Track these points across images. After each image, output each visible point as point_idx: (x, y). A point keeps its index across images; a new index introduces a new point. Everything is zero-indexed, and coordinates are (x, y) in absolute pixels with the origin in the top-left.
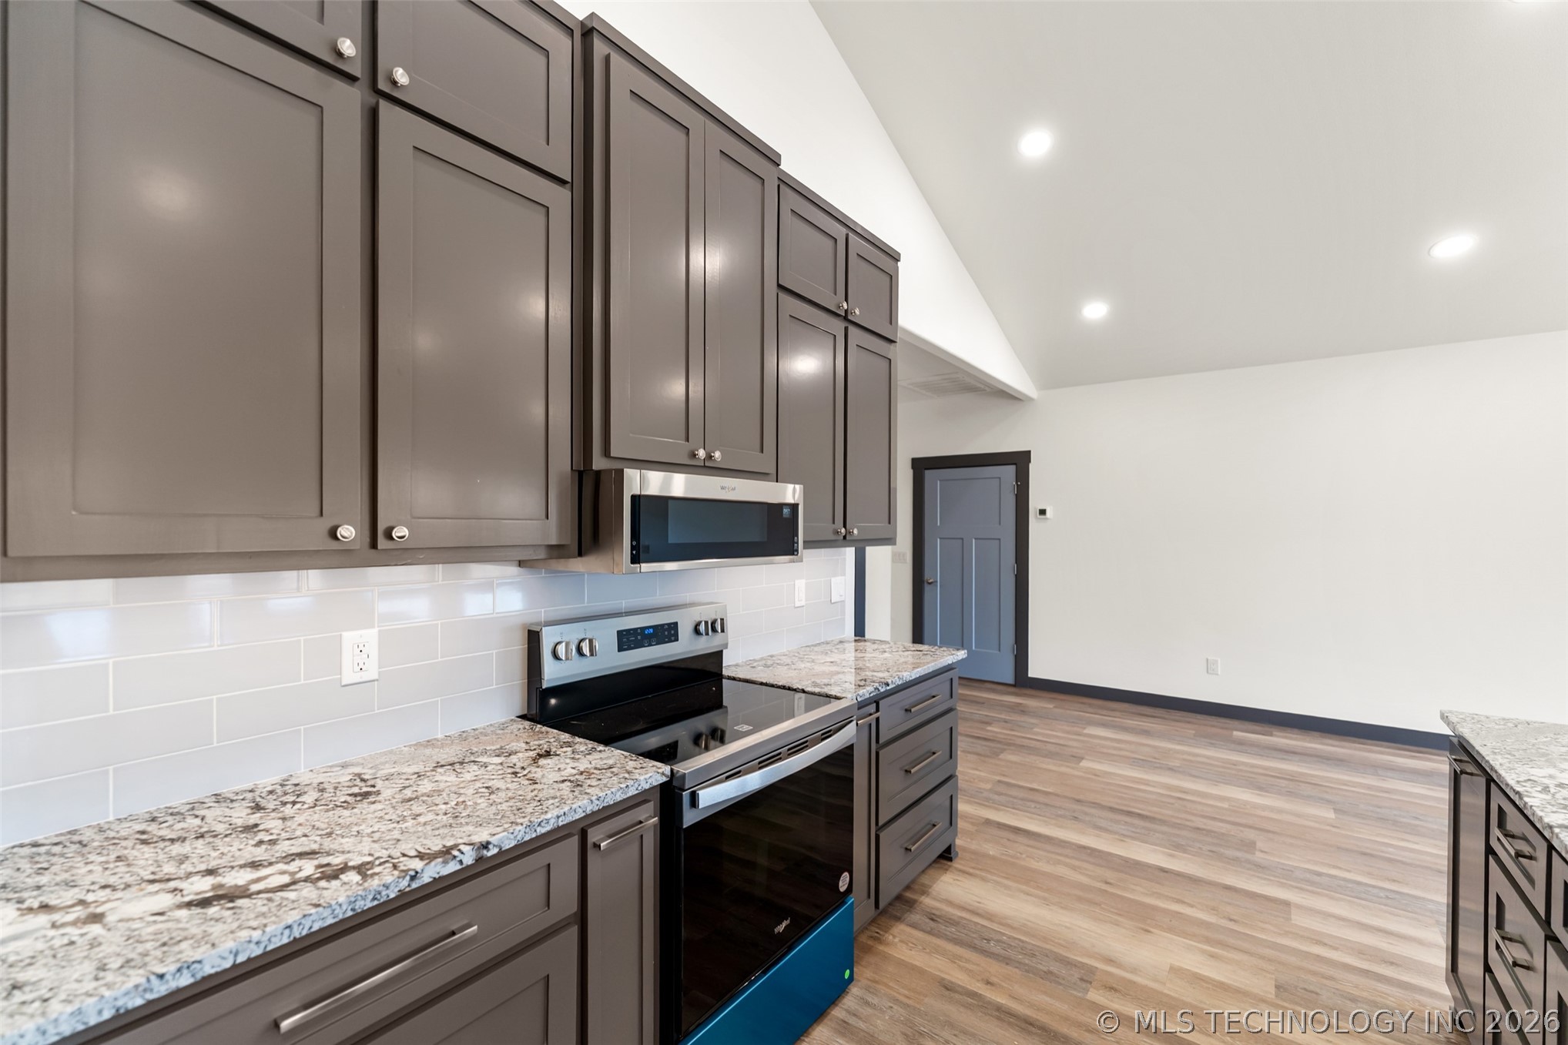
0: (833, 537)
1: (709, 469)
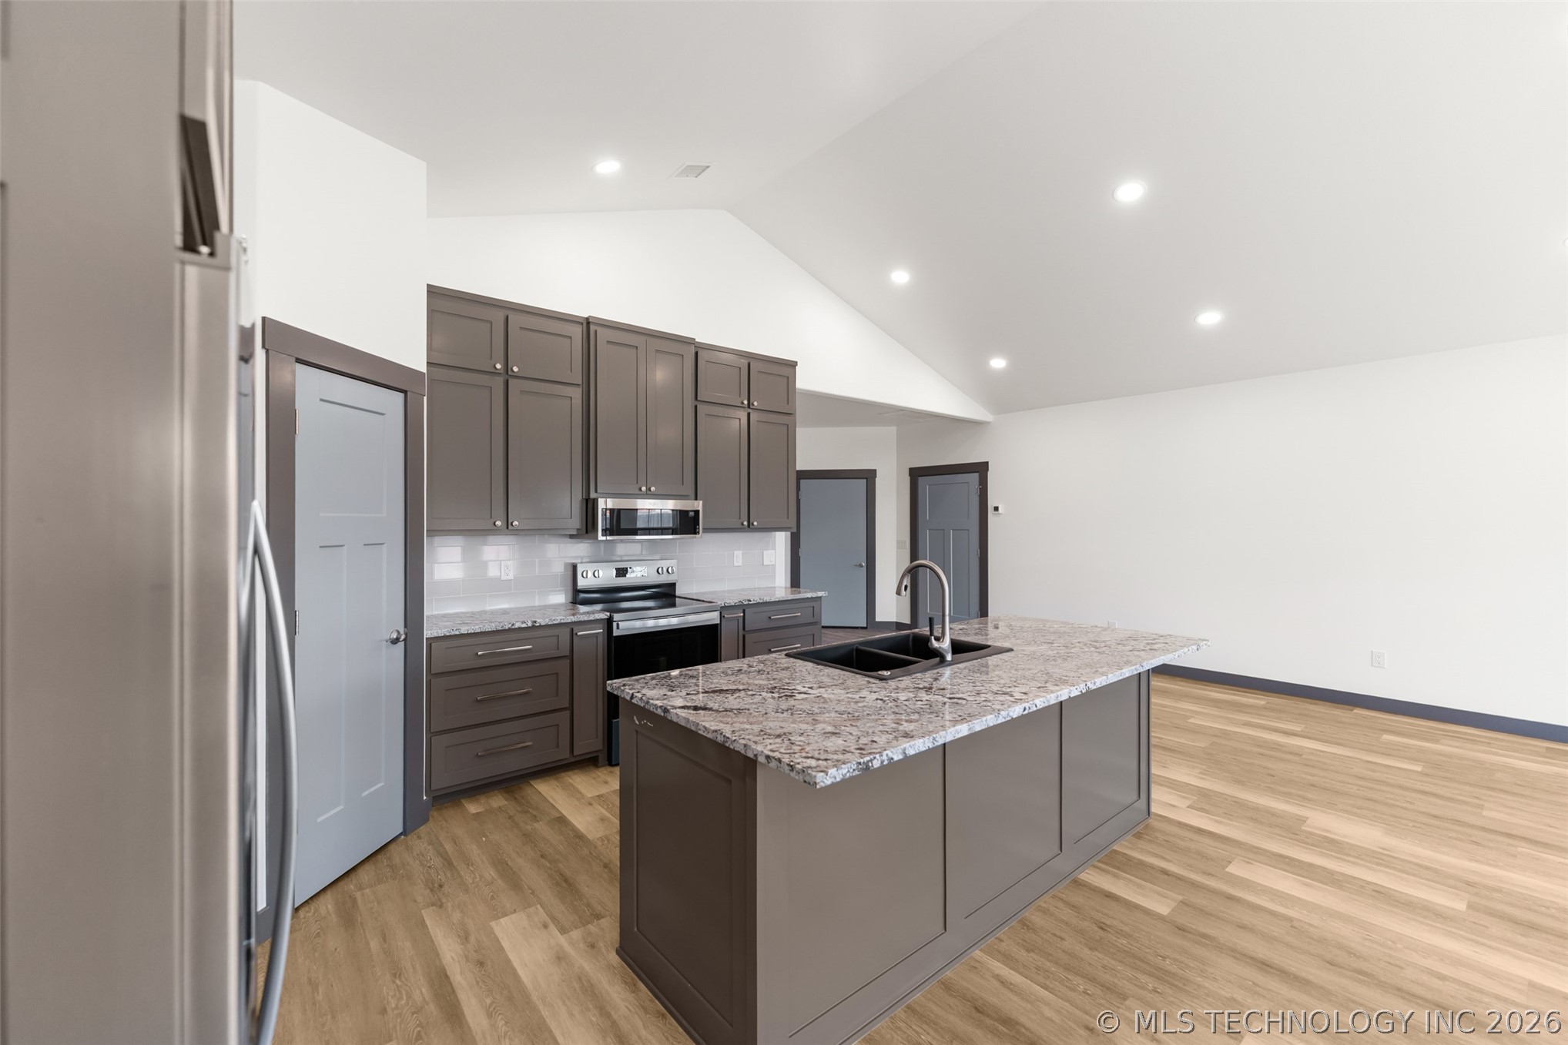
0: (740, 526)
1: (649, 495)
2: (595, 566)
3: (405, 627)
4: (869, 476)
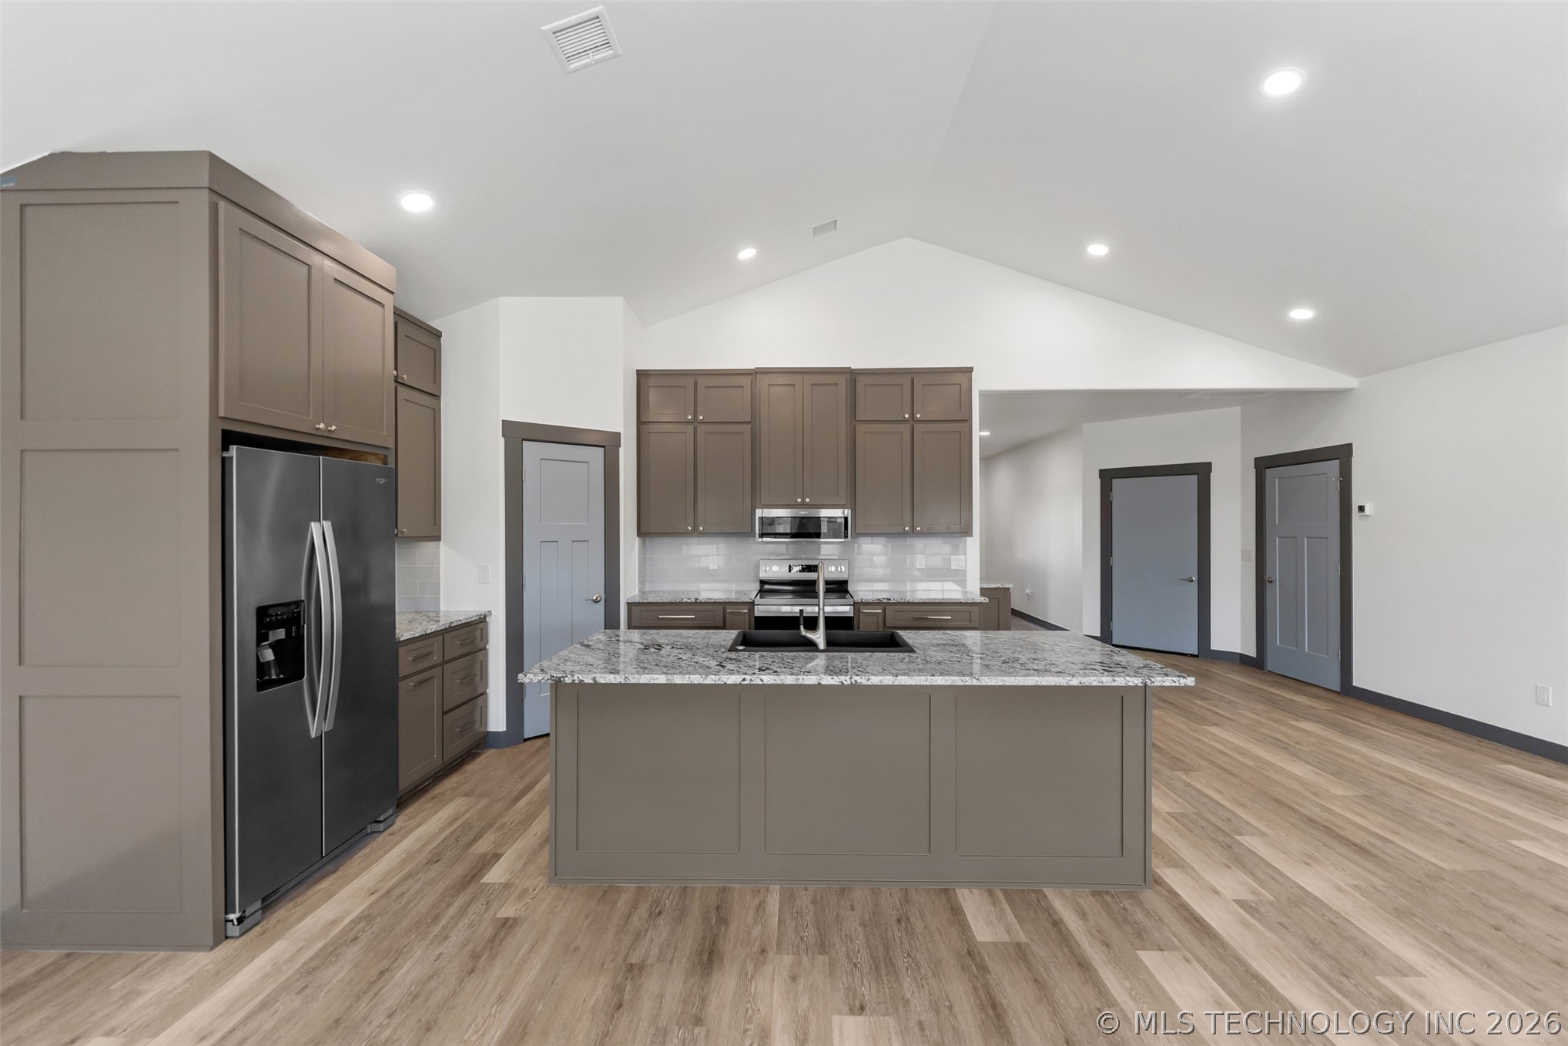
0: (902, 531)
1: (804, 505)
3: (605, 593)
4: (1202, 472)
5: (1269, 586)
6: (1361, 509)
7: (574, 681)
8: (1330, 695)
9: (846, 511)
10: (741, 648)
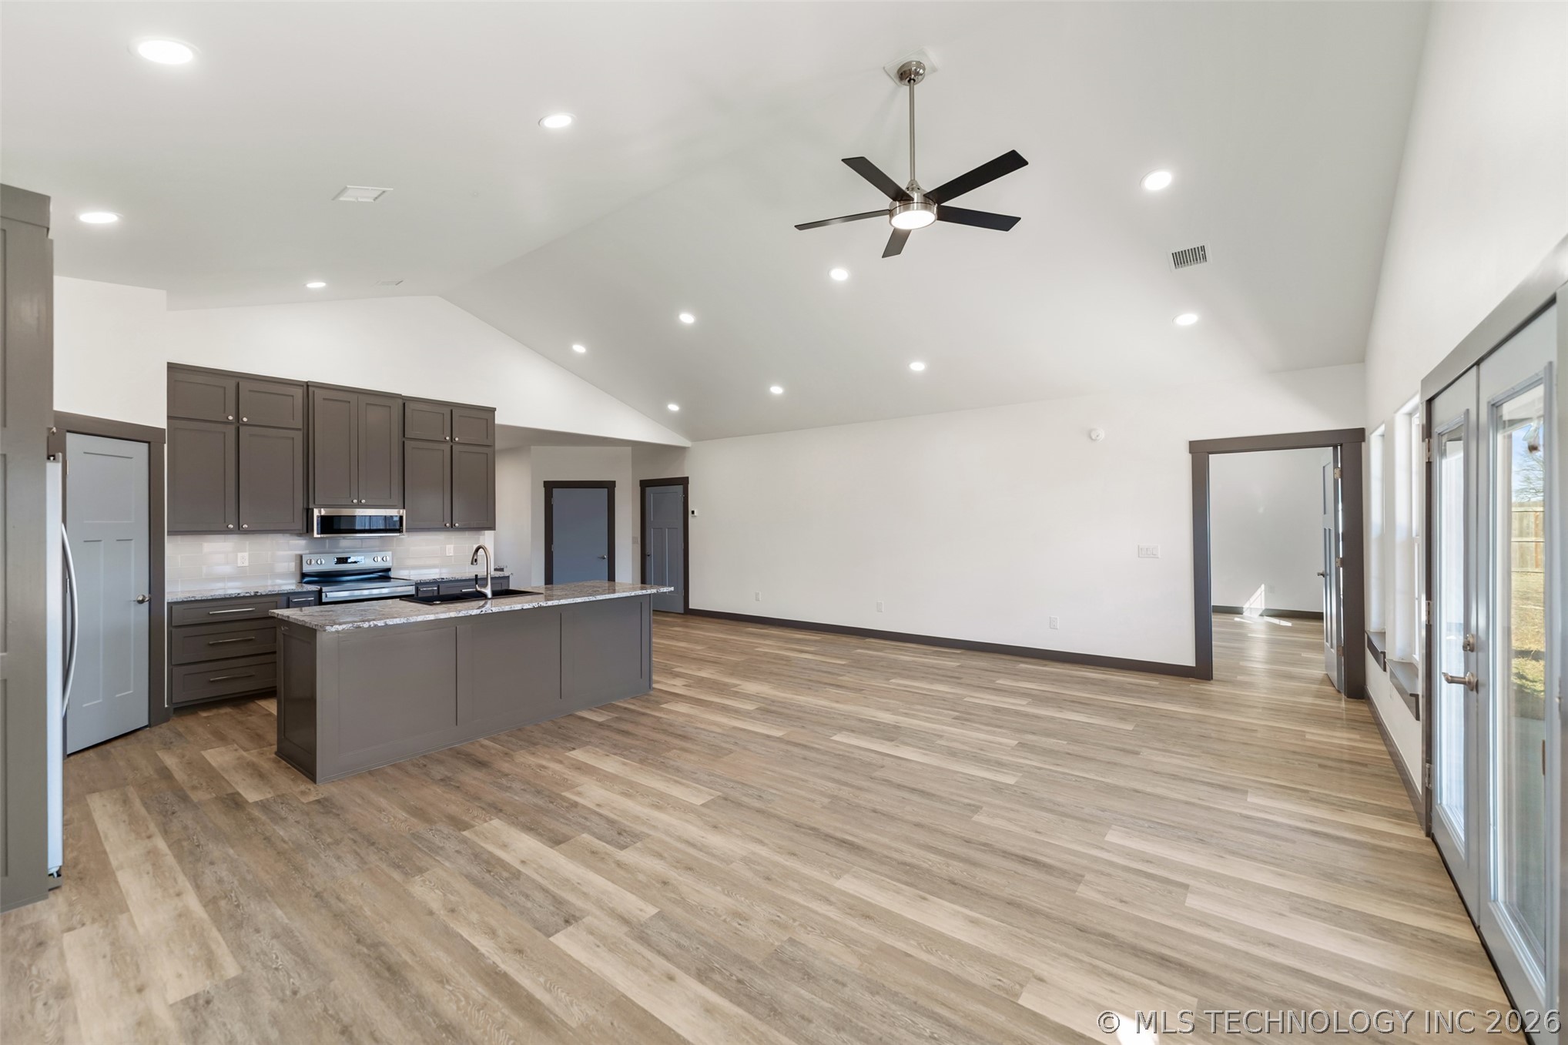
0: (443, 527)
1: (360, 506)
2: (317, 556)
3: (150, 593)
4: (610, 486)
5: (648, 558)
6: (693, 512)
7: (370, 626)
8: (681, 616)
9: (401, 511)
10: (438, 602)
